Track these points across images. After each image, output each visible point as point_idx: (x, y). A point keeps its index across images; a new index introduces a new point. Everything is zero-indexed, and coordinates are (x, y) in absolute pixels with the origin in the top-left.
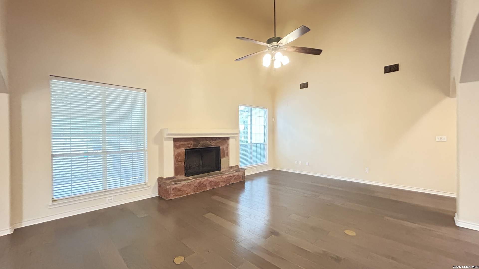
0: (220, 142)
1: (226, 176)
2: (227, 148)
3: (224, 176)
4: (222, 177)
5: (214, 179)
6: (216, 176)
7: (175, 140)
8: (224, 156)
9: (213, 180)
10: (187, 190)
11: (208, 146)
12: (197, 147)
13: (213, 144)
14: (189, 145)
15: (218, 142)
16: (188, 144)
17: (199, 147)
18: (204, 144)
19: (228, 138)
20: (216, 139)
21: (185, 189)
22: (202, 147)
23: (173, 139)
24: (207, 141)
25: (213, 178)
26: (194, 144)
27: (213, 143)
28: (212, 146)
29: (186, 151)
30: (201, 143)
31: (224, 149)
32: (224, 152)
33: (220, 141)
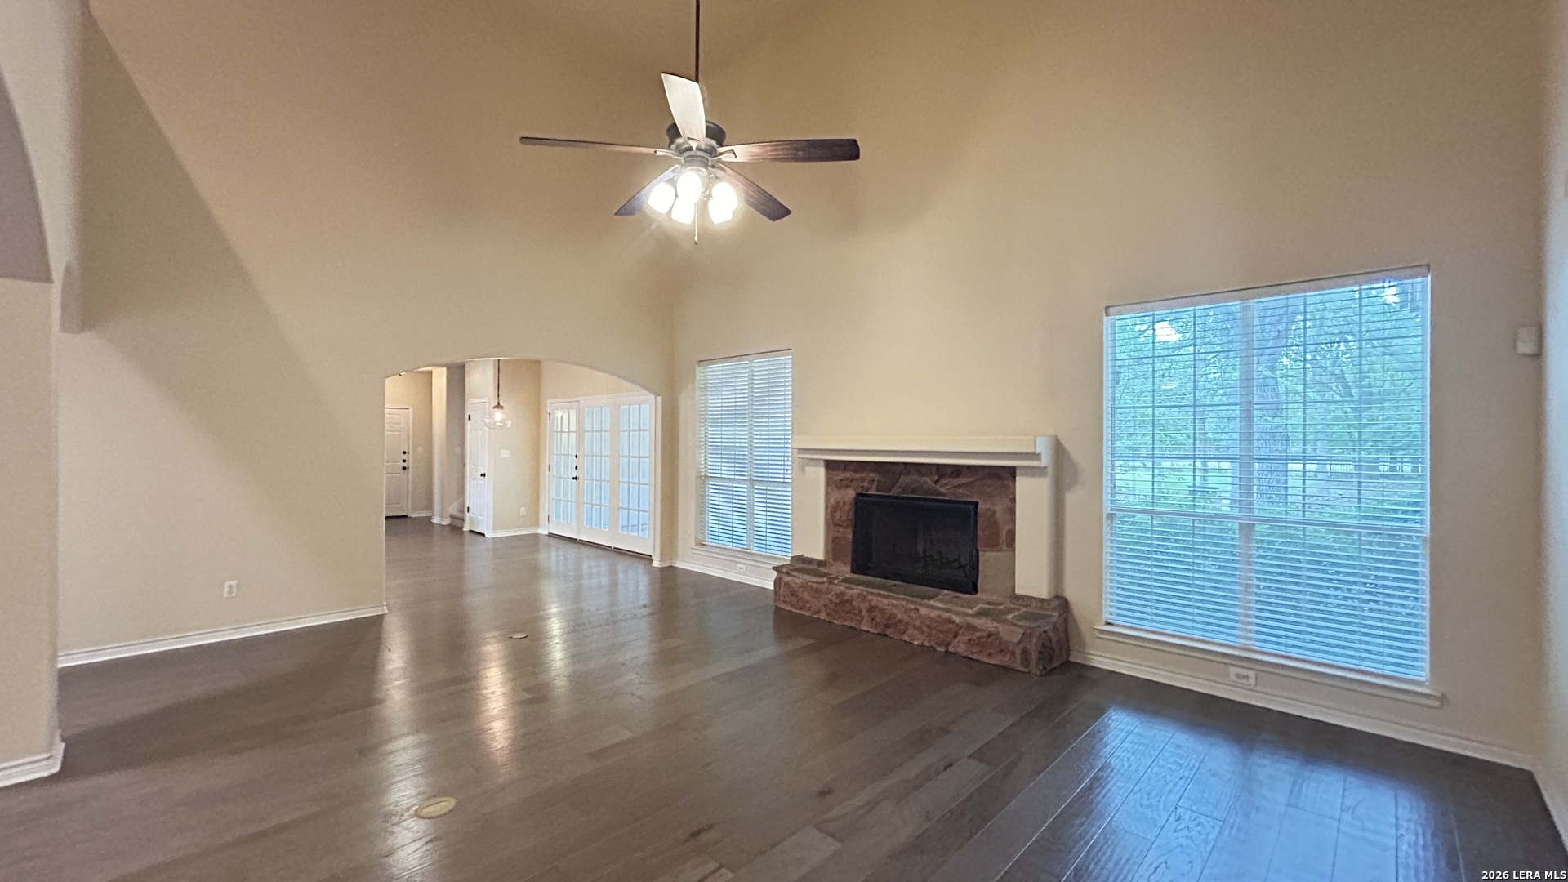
0: (971, 482)
1: (934, 614)
2: (1012, 511)
3: (923, 611)
4: (917, 609)
5: (885, 604)
6: (896, 599)
7: (829, 465)
8: (994, 545)
9: (880, 605)
10: (808, 602)
11: (926, 492)
12: (889, 492)
13: (943, 490)
14: (866, 484)
15: (967, 484)
16: (863, 480)
17: (894, 492)
18: (913, 487)
19: (1012, 472)
20: (958, 470)
21: (806, 596)
22: (904, 493)
23: (822, 463)
24: (923, 475)
25: (886, 601)
26: (879, 481)
27: (946, 484)
28: (940, 494)
29: (860, 498)
30: (903, 480)
31: (998, 515)
32: (993, 524)
33: (970, 480)
